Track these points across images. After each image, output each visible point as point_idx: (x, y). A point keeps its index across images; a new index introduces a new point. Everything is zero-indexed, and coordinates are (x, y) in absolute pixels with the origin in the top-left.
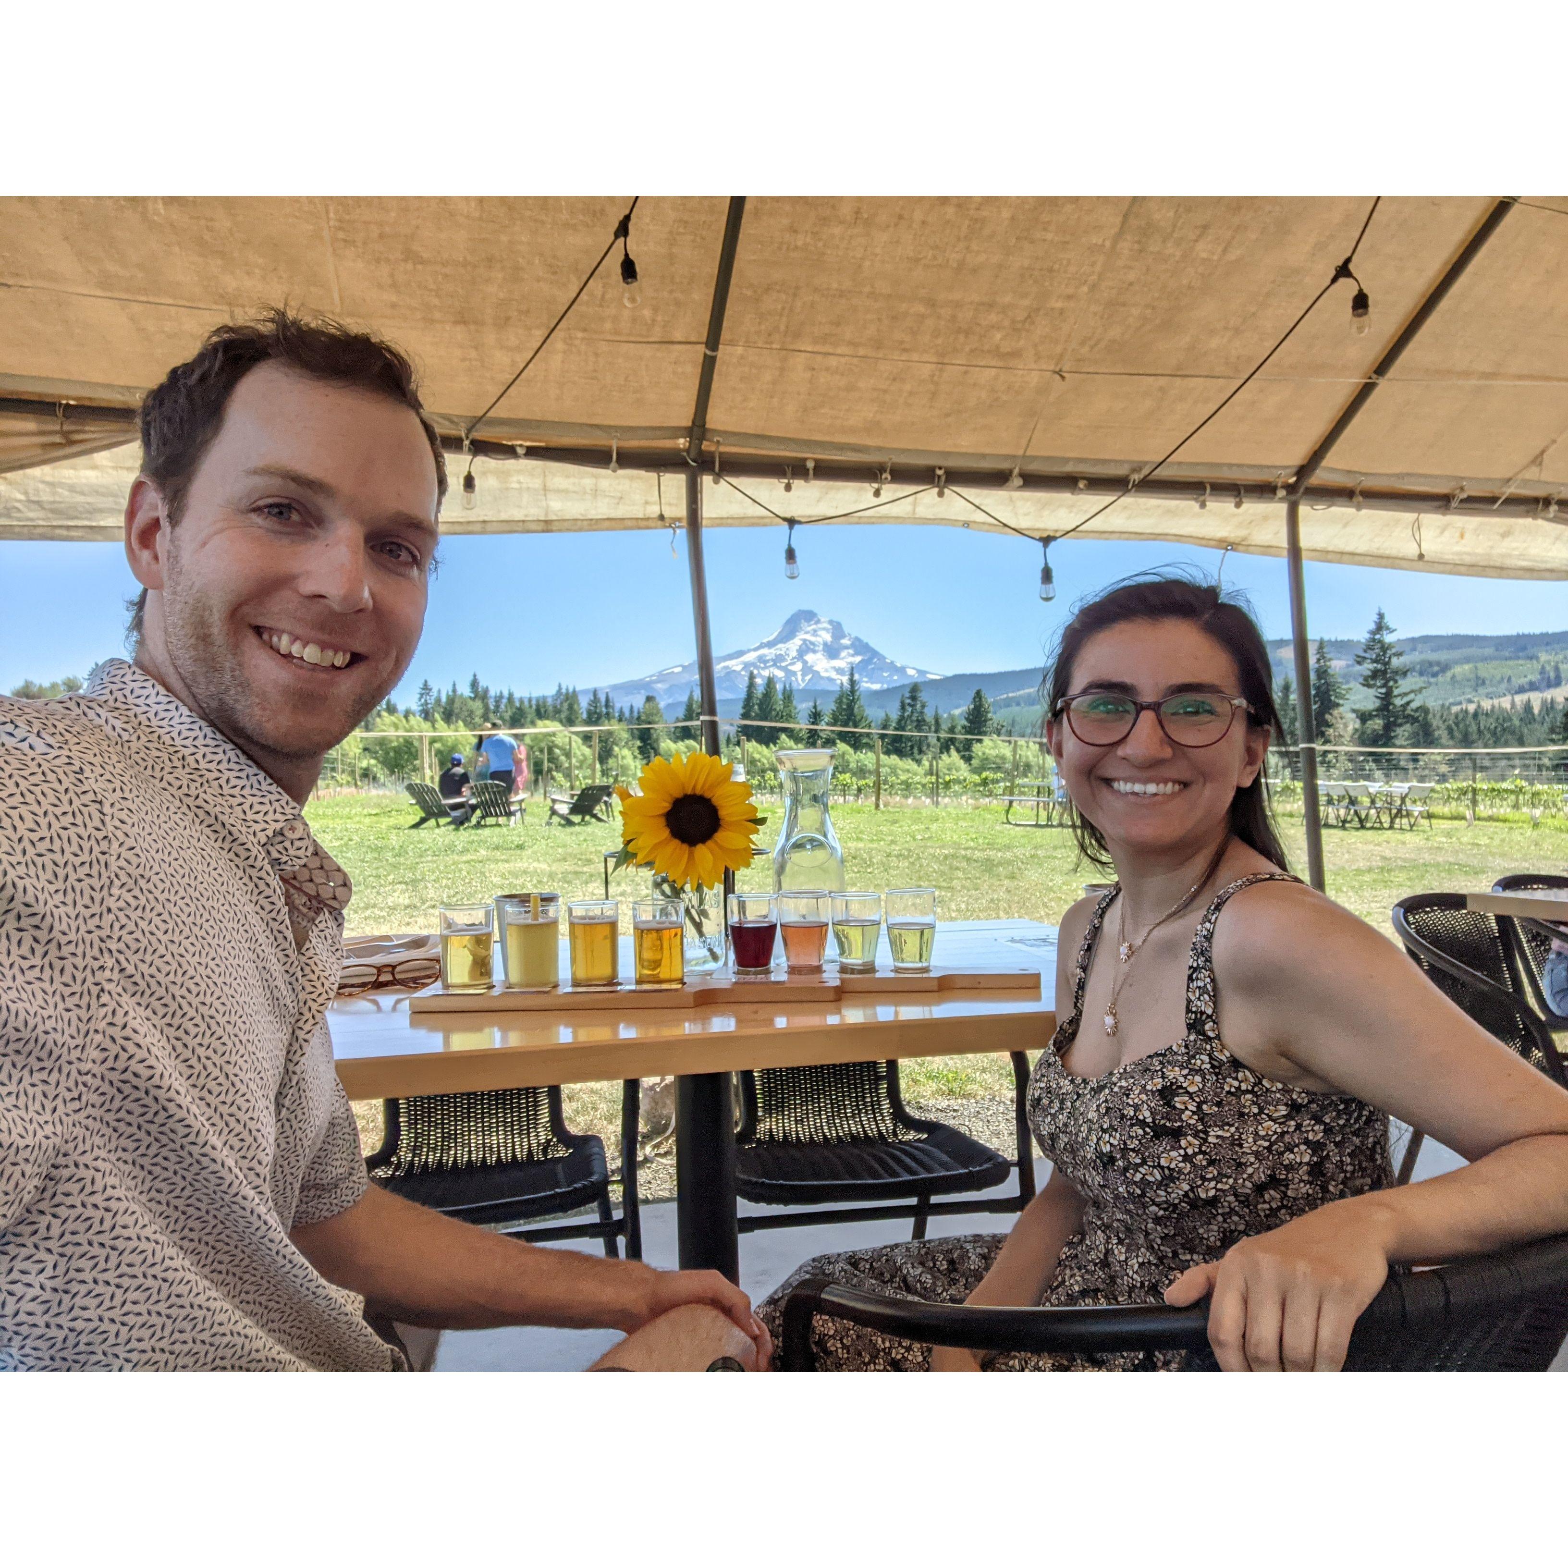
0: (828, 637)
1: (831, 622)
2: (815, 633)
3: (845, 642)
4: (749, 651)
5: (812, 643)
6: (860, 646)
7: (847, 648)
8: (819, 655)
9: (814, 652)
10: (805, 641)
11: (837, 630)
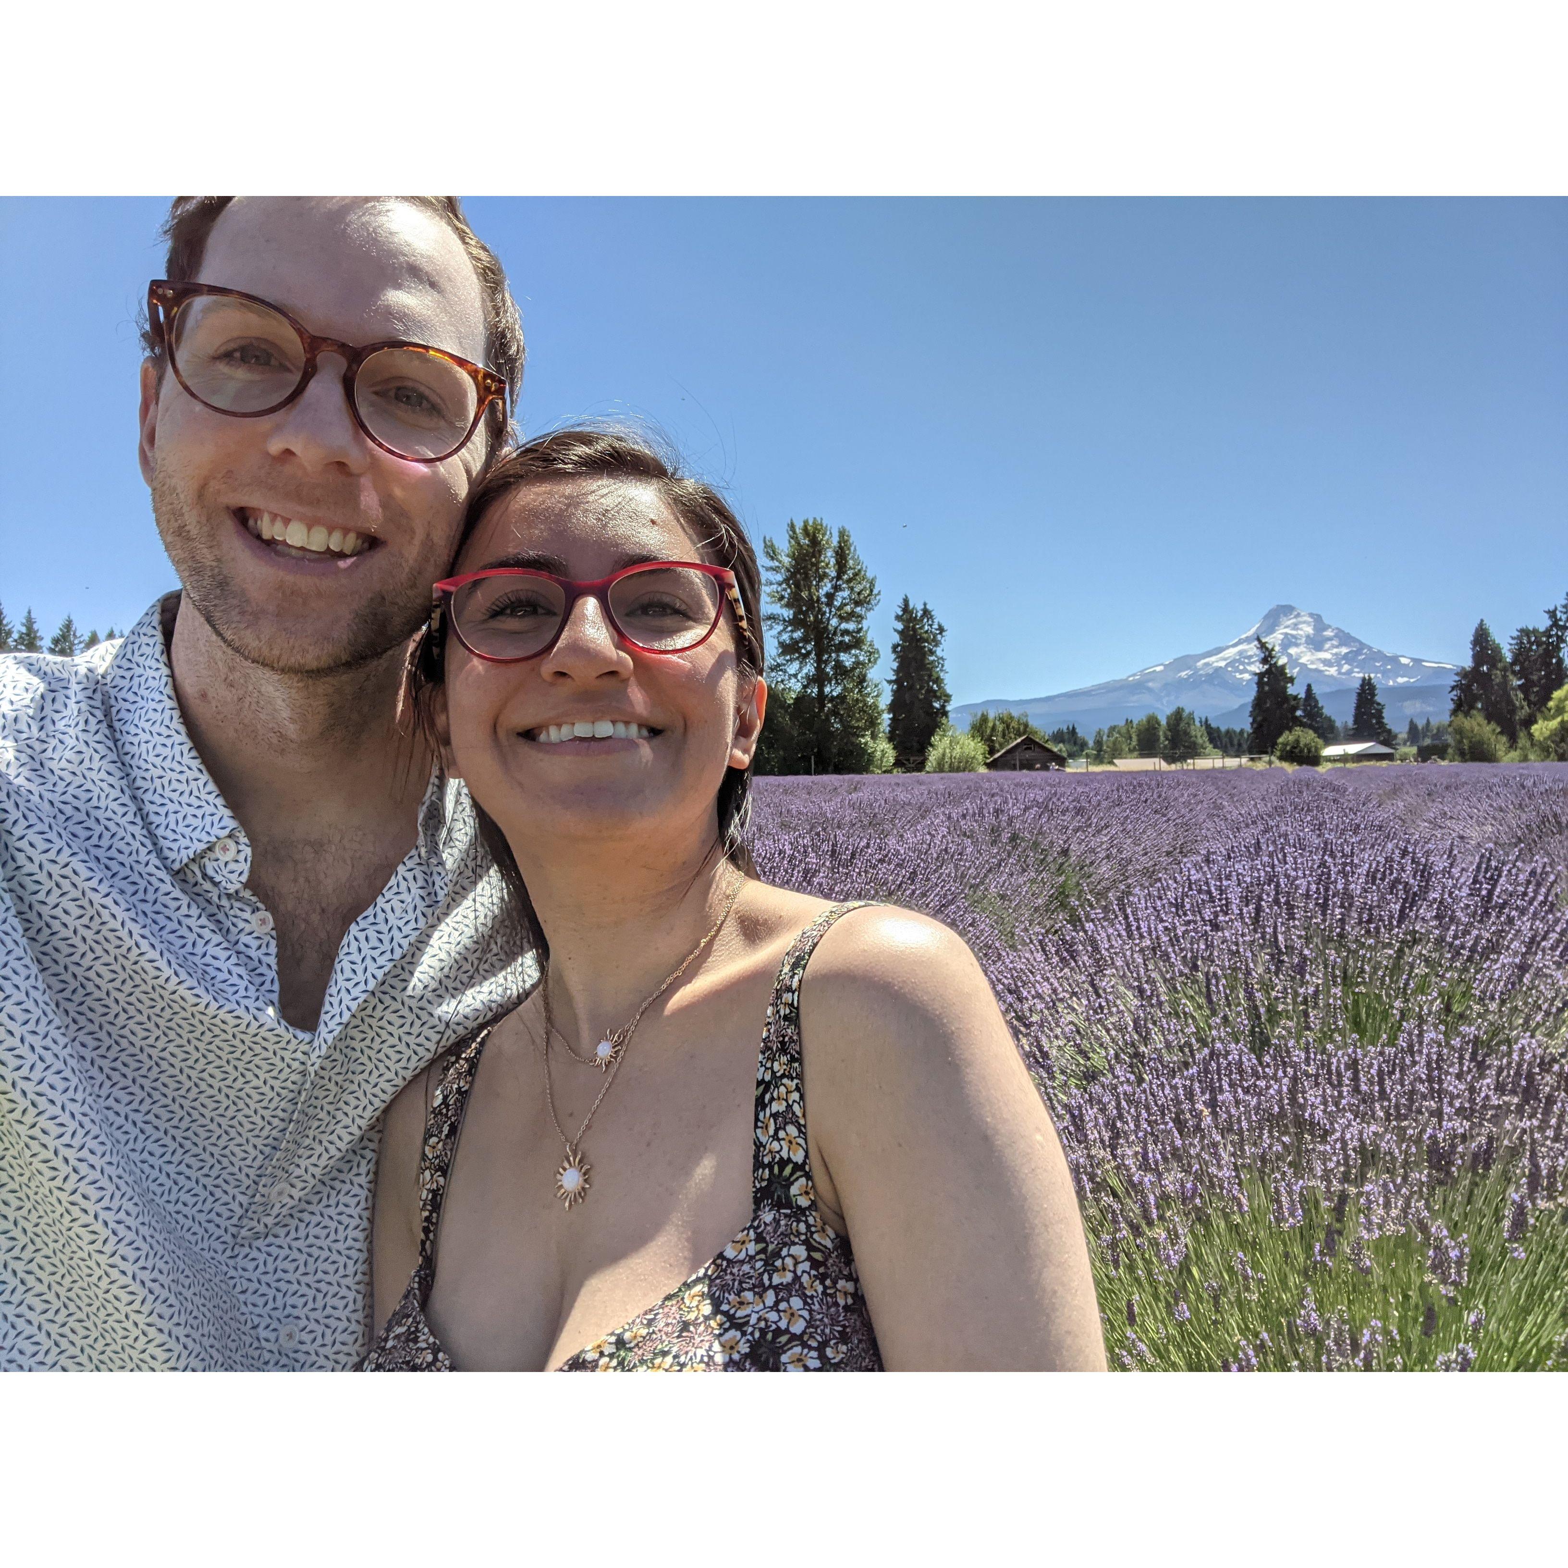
0: (1309, 630)
1: (1311, 615)
2: (1295, 626)
3: (1329, 633)
4: (1228, 647)
5: (1293, 636)
6: (1344, 638)
7: (1330, 639)
8: (1302, 648)
9: (1297, 645)
10: (1286, 634)
11: (1319, 623)
